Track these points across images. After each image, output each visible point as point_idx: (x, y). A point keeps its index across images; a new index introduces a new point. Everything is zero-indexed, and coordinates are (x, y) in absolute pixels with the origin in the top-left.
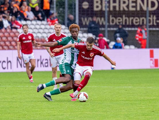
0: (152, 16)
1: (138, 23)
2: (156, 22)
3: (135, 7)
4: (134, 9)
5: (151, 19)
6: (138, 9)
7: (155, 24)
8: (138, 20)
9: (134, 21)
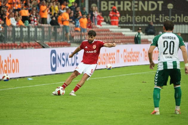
0: (152, 15)
1: (140, 21)
2: (155, 20)
3: (138, 8)
4: (136, 10)
5: (151, 17)
6: (140, 9)
7: (154, 21)
8: (140, 18)
9: (136, 19)
